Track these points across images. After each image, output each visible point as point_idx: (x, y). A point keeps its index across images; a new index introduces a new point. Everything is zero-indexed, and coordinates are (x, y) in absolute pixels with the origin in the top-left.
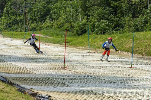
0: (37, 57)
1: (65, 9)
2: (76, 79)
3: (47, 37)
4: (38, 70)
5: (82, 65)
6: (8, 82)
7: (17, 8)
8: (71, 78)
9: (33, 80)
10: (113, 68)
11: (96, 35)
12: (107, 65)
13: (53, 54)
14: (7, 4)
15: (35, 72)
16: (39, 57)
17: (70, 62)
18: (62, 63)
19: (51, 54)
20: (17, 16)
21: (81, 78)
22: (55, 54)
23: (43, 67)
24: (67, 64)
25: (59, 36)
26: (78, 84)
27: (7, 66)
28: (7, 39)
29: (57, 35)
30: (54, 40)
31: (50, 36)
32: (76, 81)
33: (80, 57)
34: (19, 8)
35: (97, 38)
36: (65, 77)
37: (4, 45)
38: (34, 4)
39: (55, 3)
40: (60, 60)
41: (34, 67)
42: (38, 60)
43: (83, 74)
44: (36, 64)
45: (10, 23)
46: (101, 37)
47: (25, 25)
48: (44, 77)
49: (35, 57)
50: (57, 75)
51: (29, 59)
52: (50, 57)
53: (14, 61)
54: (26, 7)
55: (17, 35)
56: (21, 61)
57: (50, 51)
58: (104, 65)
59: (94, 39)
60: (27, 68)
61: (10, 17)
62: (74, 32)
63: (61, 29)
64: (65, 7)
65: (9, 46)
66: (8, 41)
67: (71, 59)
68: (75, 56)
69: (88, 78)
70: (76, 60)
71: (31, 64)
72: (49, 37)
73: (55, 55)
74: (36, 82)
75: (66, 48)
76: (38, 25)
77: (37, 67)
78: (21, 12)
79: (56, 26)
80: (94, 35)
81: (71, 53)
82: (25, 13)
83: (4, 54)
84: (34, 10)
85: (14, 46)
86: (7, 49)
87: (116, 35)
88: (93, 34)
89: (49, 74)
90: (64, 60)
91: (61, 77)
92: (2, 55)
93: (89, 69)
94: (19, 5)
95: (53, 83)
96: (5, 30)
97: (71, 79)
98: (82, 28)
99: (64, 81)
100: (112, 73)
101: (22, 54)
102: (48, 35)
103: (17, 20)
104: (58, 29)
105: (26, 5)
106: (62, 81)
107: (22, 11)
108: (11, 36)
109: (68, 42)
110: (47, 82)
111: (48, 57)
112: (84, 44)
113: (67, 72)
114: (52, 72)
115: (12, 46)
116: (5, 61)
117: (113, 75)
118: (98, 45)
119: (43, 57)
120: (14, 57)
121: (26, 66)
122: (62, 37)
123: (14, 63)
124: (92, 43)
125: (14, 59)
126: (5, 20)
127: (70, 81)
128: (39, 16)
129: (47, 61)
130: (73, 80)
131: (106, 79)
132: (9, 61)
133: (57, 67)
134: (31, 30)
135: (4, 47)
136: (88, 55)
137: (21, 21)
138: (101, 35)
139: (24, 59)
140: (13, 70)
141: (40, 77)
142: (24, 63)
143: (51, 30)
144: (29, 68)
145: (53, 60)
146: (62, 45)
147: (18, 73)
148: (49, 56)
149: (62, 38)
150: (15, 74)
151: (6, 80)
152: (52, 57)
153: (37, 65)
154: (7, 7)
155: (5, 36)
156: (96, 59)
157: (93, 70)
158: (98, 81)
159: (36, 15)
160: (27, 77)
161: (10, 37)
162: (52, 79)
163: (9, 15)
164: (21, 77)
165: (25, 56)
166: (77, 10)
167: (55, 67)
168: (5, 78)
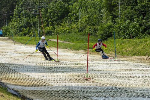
0: (54, 66)
1: (86, 9)
2: (101, 92)
3: (66, 42)
4: (55, 82)
5: (108, 75)
6: (20, 96)
7: (29, 8)
8: (96, 90)
9: (49, 93)
10: (145, 78)
11: (124, 39)
12: (137, 75)
13: (73, 63)
14: (18, 5)
15: (52, 84)
16: (56, 66)
17: (93, 72)
18: (85, 73)
19: (71, 62)
20: (29, 18)
21: (107, 90)
22: (75, 62)
23: (62, 78)
24: (90, 74)
25: (80, 41)
26: (104, 97)
27: (19, 77)
28: (18, 45)
29: (78, 40)
30: (74, 46)
31: (69, 41)
32: (101, 94)
33: (106, 65)
34: (32, 8)
35: (125, 43)
36: (88, 90)
37: (15, 52)
38: (49, 3)
39: (74, 2)
40: (81, 70)
41: (51, 78)
42: (55, 70)
43: (109, 86)
44: (53, 74)
45: (21, 27)
46: (130, 42)
47: (40, 28)
48: (63, 89)
49: (52, 66)
50: (79, 88)
51: (45, 68)
52: (70, 66)
53: (27, 71)
54: (40, 8)
55: (30, 40)
56: (35, 71)
57: (70, 59)
58: (134, 75)
59: (121, 45)
60: (42, 79)
61: (21, 19)
62: (97, 36)
63: (82, 33)
64: (86, 7)
65: (20, 54)
66: (20, 47)
67: (94, 68)
68: (99, 65)
69: (115, 90)
70: (101, 69)
71: (47, 75)
72: (68, 43)
73: (76, 64)
74: (54, 96)
75: (89, 55)
76: (54, 28)
77: (55, 78)
78: (35, 13)
79: (76, 29)
80: (121, 40)
81: (94, 61)
82: (39, 15)
83: (15, 62)
84: (49, 11)
85: (27, 53)
86: (18, 57)
87: (148, 39)
88: (119, 38)
89: (69, 87)
90: (86, 69)
91: (83, 90)
92: (13, 64)
93: (116, 80)
94: (32, 4)
95: (73, 97)
96: (15, 34)
97: (95, 92)
98: (107, 32)
99: (87, 95)
100: (144, 84)
101: (36, 63)
102: (67, 40)
103: (29, 23)
104: (78, 34)
105: (40, 6)
106: (85, 94)
107: (36, 11)
108: (22, 41)
109: (91, 49)
110: (66, 96)
111: (68, 66)
112: (110, 50)
113: (90, 83)
114: (72, 83)
115: (25, 53)
116: (16, 71)
117: (145, 87)
118: (126, 51)
119: (61, 66)
120: (27, 66)
121: (41, 77)
122: (83, 42)
123: (27, 74)
124: (119, 48)
125: (27, 69)
126: (16, 23)
127: (94, 94)
128: (56, 18)
129: (65, 70)
130: (97, 93)
131: (137, 92)
132: (21, 71)
133: (78, 78)
134: (46, 34)
135: (15, 55)
136: (115, 64)
137: (34, 24)
138: (130, 40)
139: (39, 69)
140: (26, 82)
141: (58, 90)
142: (39, 73)
143: (70, 34)
144: (45, 79)
145: (73, 70)
146: (84, 52)
147: (32, 86)
148: (69, 64)
149: (83, 44)
150: (28, 86)
151: (18, 94)
152: (72, 66)
153: (54, 76)
154: (17, 8)
155: (16, 42)
156: (125, 68)
157: (121, 80)
158: (128, 94)
159: (52, 17)
160: (43, 90)
161: (22, 43)
162: (72, 92)
163: (20, 17)
164: (36, 90)
165: (39, 65)
166: (100, 10)
167: (76, 77)
168: (17, 91)
